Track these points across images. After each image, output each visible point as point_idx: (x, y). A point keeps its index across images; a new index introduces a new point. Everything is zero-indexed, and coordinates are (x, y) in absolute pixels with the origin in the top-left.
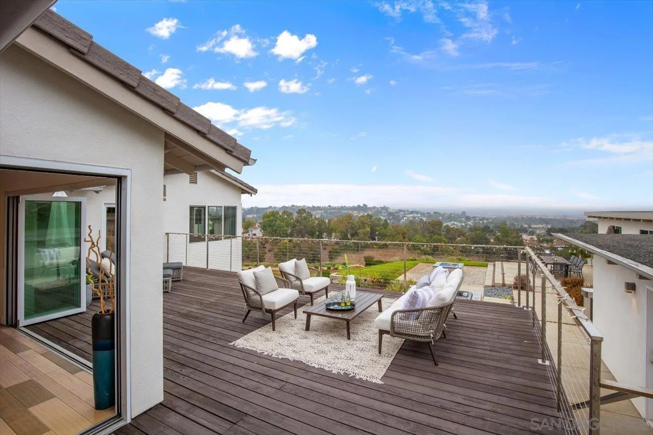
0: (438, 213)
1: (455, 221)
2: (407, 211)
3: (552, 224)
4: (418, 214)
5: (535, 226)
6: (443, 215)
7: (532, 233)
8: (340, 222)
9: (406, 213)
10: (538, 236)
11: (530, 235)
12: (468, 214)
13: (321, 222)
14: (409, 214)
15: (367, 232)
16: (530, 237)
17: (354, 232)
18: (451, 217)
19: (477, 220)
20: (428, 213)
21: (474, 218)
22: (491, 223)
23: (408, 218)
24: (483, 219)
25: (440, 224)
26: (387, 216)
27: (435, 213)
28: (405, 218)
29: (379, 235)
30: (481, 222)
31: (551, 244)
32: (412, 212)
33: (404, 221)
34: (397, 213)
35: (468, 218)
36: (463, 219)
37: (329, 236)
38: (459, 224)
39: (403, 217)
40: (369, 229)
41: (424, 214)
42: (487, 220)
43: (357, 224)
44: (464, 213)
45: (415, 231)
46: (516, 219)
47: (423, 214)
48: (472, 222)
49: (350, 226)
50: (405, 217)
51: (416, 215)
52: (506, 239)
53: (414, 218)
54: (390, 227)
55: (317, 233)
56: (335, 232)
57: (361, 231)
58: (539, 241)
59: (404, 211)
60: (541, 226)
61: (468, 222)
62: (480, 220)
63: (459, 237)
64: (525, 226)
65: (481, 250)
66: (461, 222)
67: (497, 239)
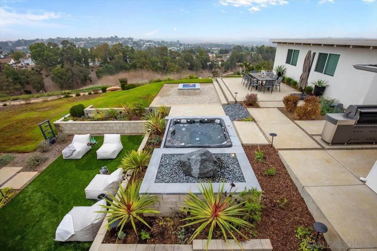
0: (164, 41)
1: (173, 46)
2: (145, 40)
3: (221, 47)
5: (214, 49)
6: (167, 43)
7: (212, 53)
8: (99, 49)
9: (145, 42)
10: (216, 54)
11: (211, 54)
12: (180, 42)
13: (84, 50)
15: (121, 56)
16: (212, 55)
17: (111, 57)
18: (172, 44)
19: (185, 46)
20: (158, 42)
21: (184, 44)
22: (193, 47)
24: (188, 45)
25: (165, 49)
26: (133, 44)
28: (144, 46)
29: (129, 58)
31: (221, 58)
32: (148, 41)
34: (138, 42)
35: (181, 45)
36: (178, 45)
37: (94, 61)
38: (176, 49)
39: (143, 45)
40: (121, 54)
41: (156, 42)
42: (190, 46)
43: (112, 51)
44: (178, 41)
45: (152, 54)
46: (204, 45)
47: (155, 42)
48: (183, 47)
49: (107, 52)
50: (145, 44)
51: (151, 43)
52: (202, 57)
53: (150, 45)
54: (136, 52)
55: (83, 59)
56: (97, 57)
57: (116, 56)
58: (216, 57)
59: (143, 41)
60: (216, 49)
61: (181, 47)
62: (187, 46)
63: (178, 57)
64: (209, 49)
65: (189, 64)
66: (177, 47)
67: (197, 57)
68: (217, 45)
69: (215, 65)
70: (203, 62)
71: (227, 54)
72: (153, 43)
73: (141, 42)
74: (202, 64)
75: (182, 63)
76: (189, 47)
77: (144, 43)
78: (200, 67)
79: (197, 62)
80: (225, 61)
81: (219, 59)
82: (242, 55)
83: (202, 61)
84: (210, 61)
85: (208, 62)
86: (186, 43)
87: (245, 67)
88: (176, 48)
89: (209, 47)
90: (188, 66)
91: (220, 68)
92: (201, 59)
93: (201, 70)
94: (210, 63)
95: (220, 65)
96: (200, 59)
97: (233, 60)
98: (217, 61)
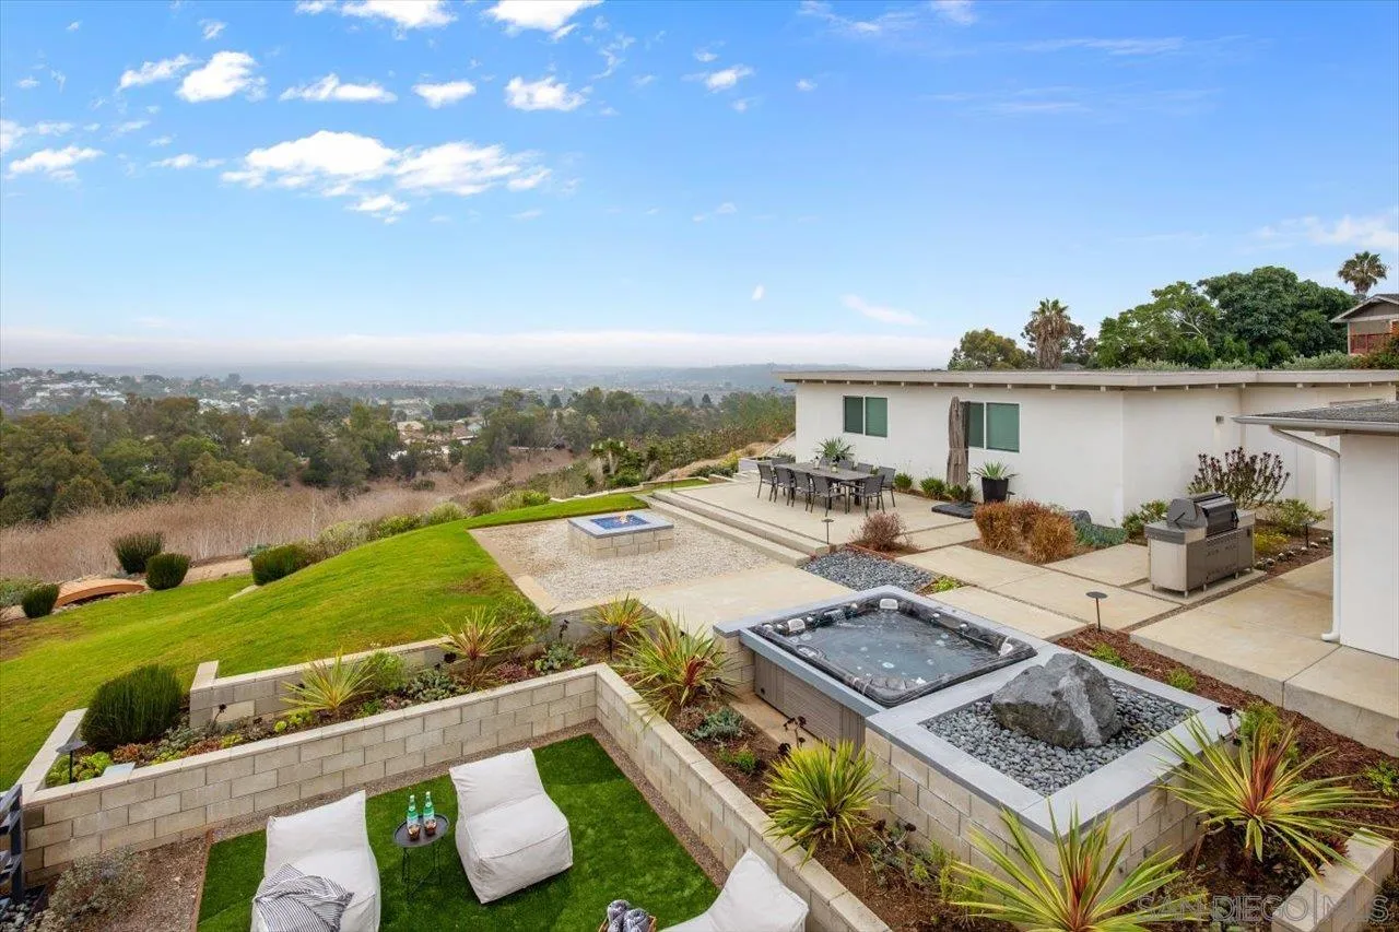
0: (156, 377)
4: (89, 382)
5: (402, 402)
9: (44, 378)
10: (419, 420)
12: (245, 381)
14: (52, 382)
16: (405, 424)
18: (202, 385)
19: (272, 393)
20: (125, 379)
21: (265, 389)
22: (307, 399)
23: (52, 392)
24: (285, 391)
25: (189, 405)
27: (149, 378)
28: (39, 394)
30: (283, 397)
31: (448, 434)
32: (67, 377)
33: (38, 401)
35: (248, 390)
36: (235, 392)
38: (225, 405)
39: (33, 391)
41: (112, 380)
42: (296, 392)
44: (234, 378)
46: (360, 389)
47: (107, 383)
48: (258, 397)
50: (43, 389)
51: (81, 384)
52: (365, 431)
53: (78, 391)
58: (426, 431)
59: (35, 373)
60: (411, 402)
61: (250, 400)
62: (281, 392)
63: (250, 434)
64: (383, 402)
65: (304, 461)
66: (228, 399)
67: (343, 432)
68: (419, 392)
69: (426, 457)
70: (372, 449)
71: (470, 419)
72: (94, 384)
73: (23, 379)
74: (370, 459)
75: (275, 459)
76: (288, 400)
77: (41, 382)
78: (358, 472)
79: (345, 450)
80: (464, 443)
81: (438, 438)
82: (526, 420)
83: (367, 446)
84: (401, 446)
85: (392, 453)
86: (279, 383)
87: (613, 455)
88: (221, 402)
89: (381, 398)
90: (299, 468)
91: (445, 470)
92: (366, 442)
93: (365, 484)
94: (405, 453)
95: (445, 458)
96: (360, 442)
97: (497, 439)
98: (437, 446)
